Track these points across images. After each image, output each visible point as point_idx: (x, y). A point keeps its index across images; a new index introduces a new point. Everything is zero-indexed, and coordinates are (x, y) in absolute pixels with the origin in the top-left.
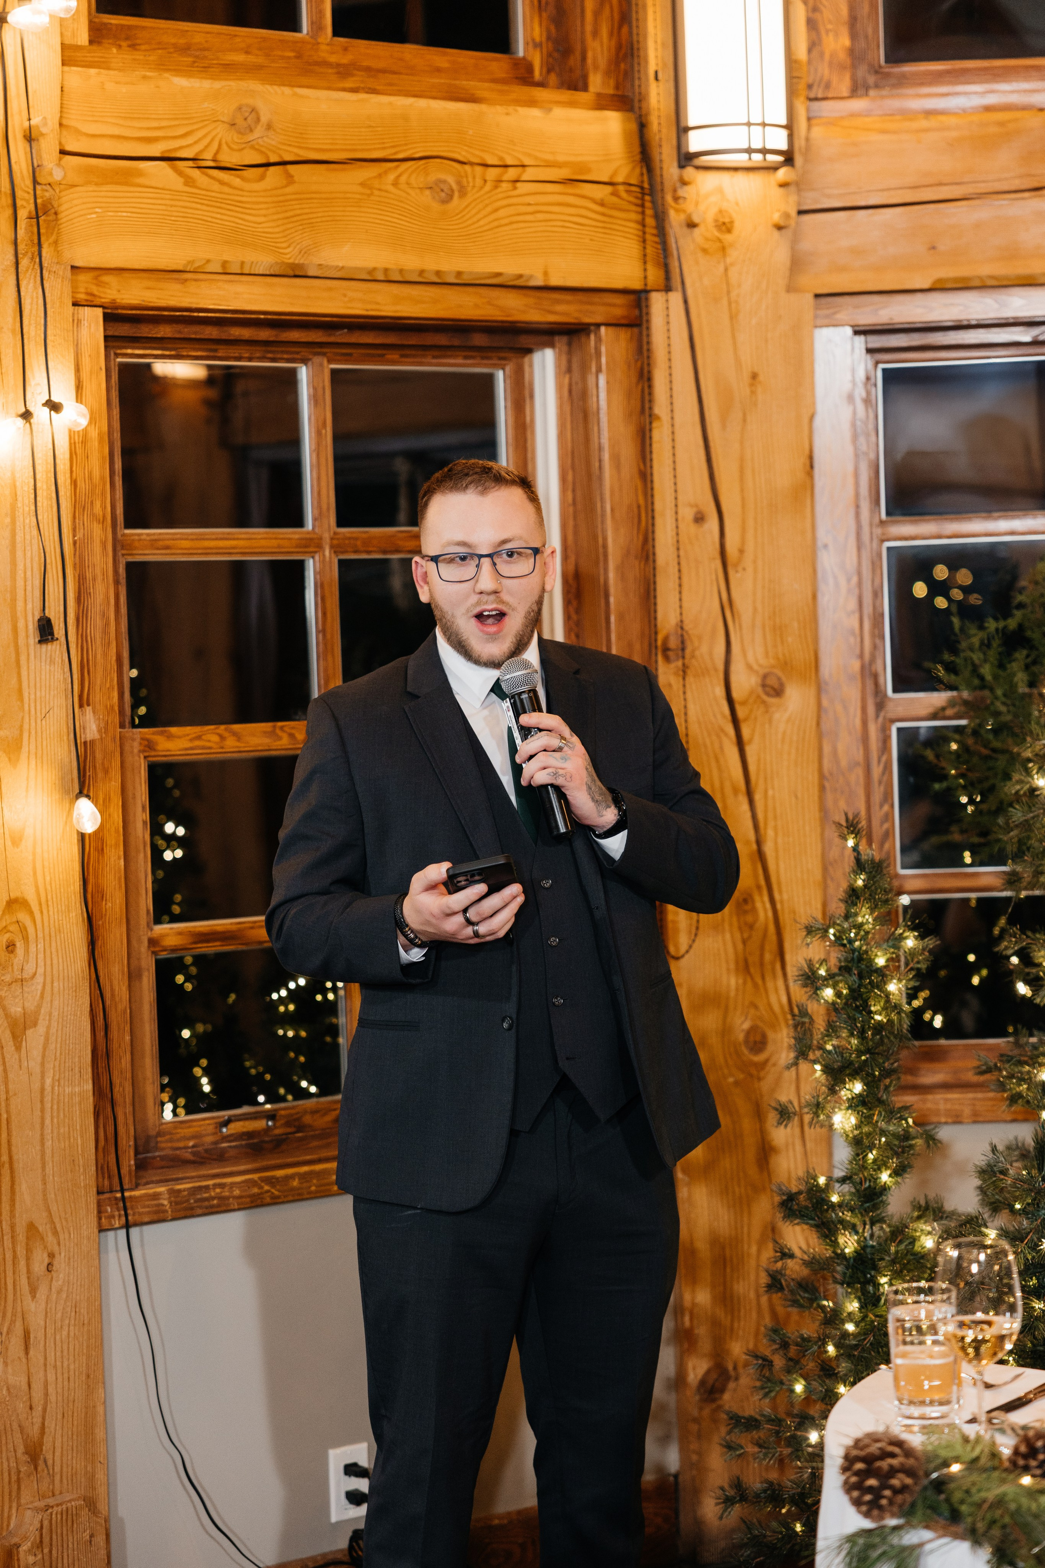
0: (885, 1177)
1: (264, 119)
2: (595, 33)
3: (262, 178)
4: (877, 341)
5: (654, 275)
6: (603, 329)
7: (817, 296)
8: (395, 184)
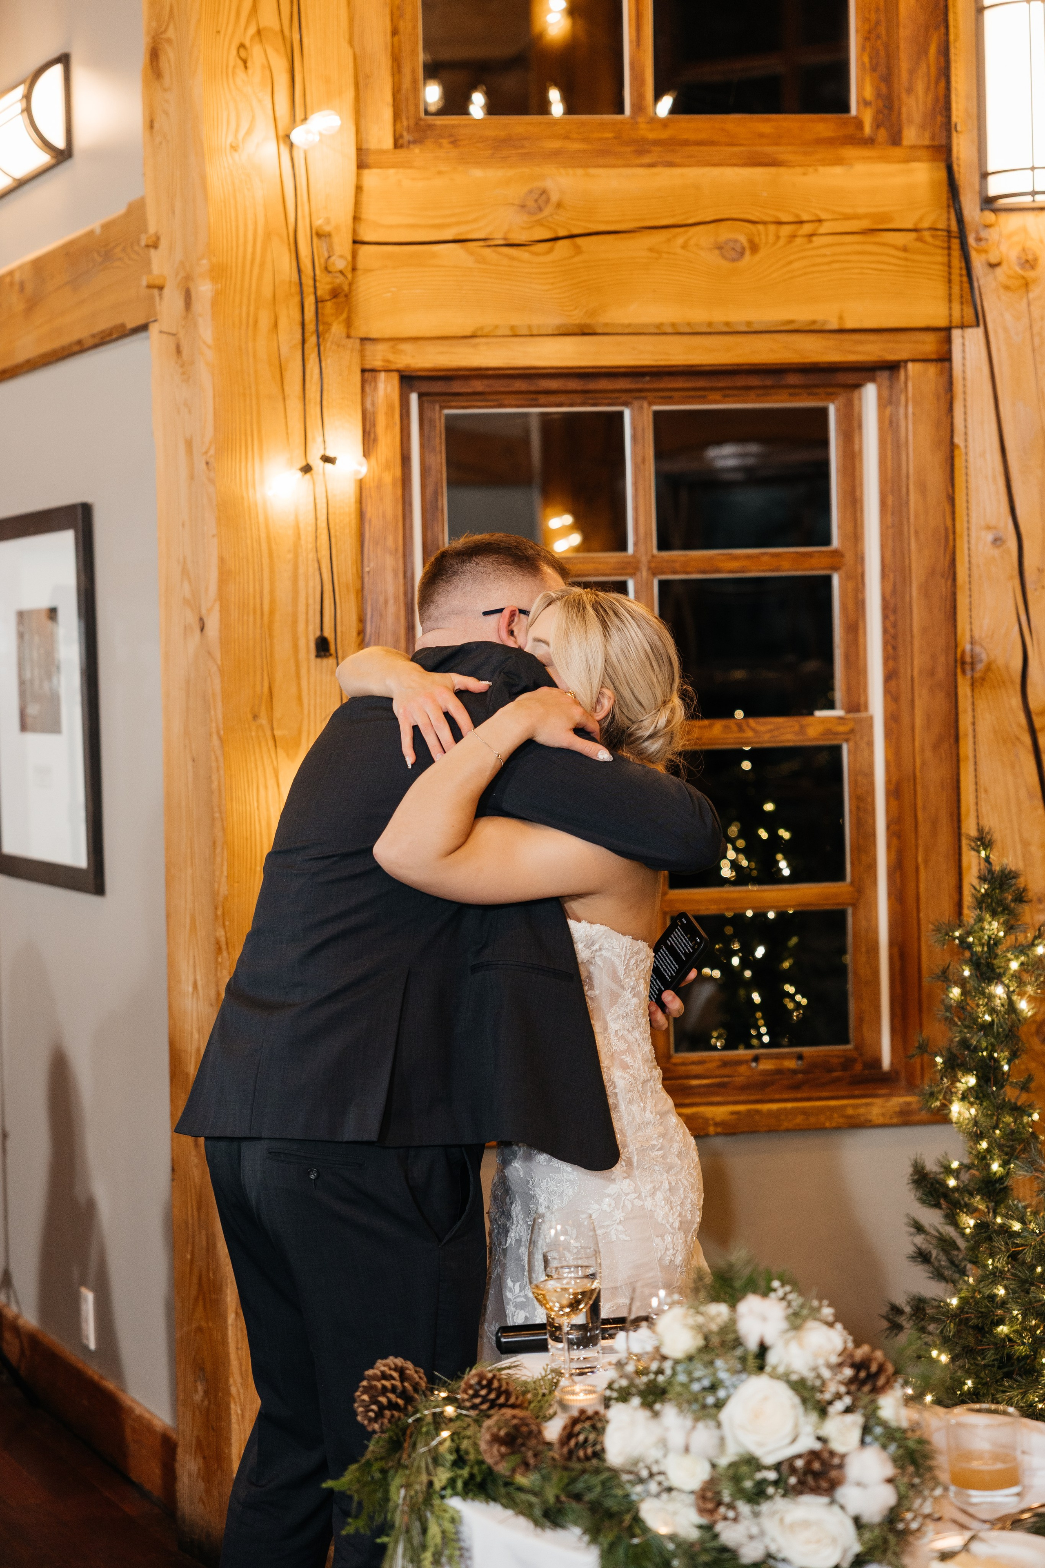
1: (554, 198)
2: (910, 90)
3: (551, 251)
5: (959, 313)
6: (910, 365)
8: (684, 247)
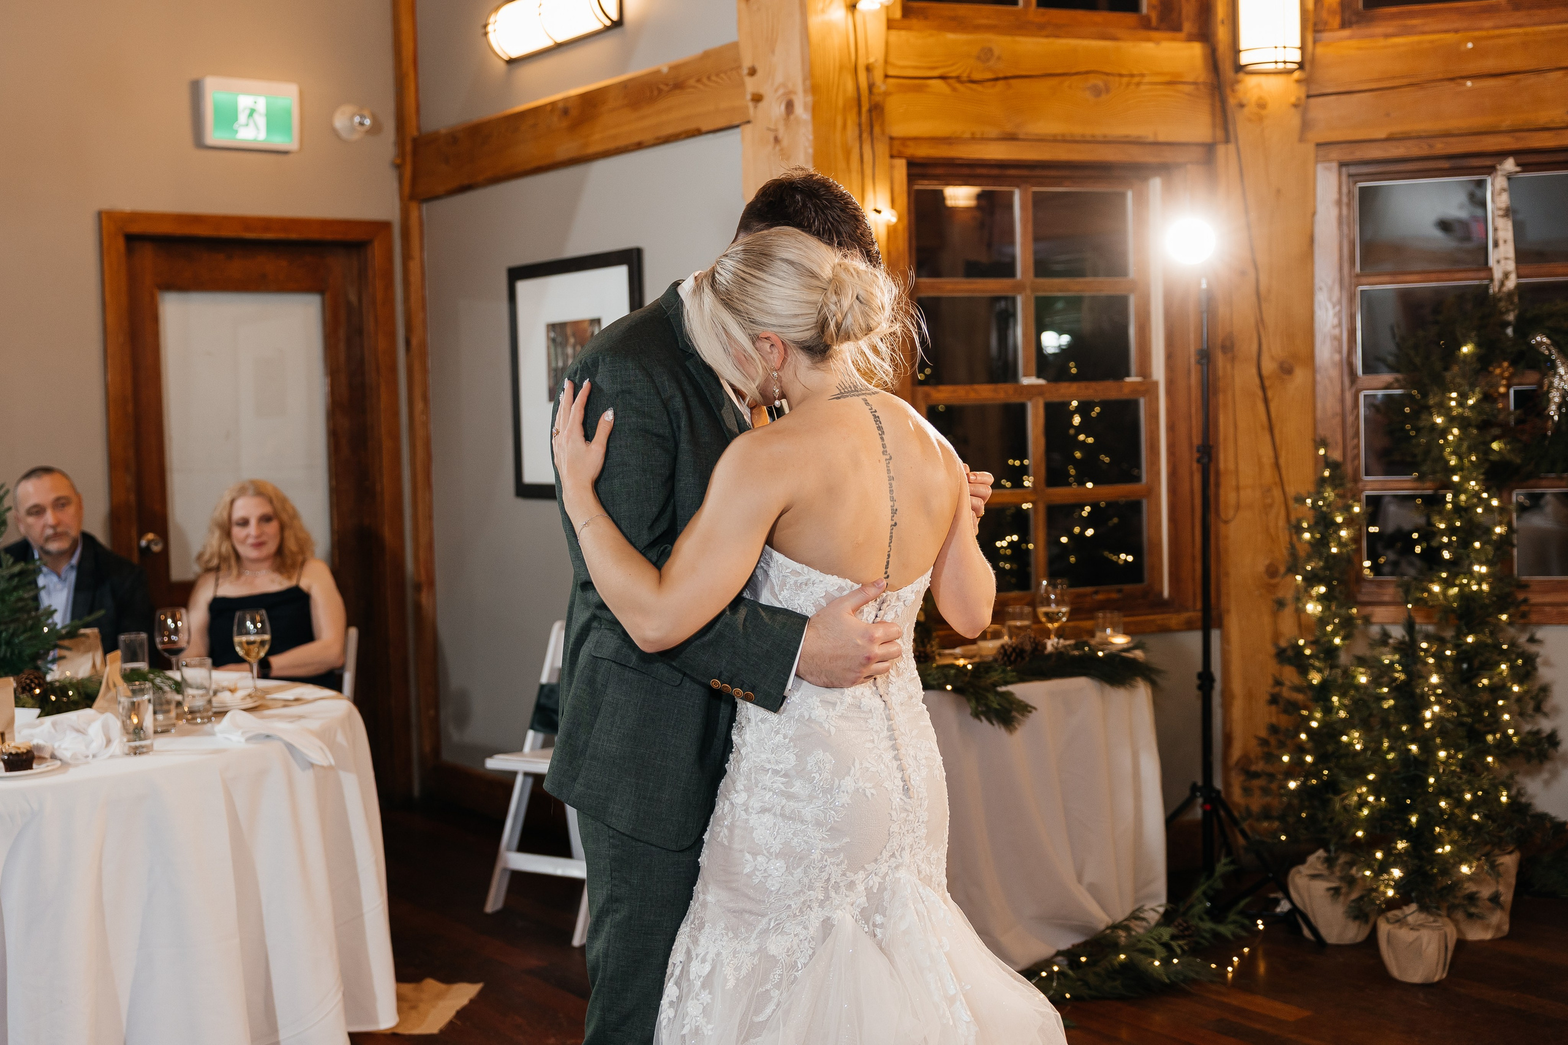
0: (1337, 641)
3: (994, 86)
4: (1353, 170)
5: (1220, 134)
7: (1318, 145)
8: (1069, 88)
